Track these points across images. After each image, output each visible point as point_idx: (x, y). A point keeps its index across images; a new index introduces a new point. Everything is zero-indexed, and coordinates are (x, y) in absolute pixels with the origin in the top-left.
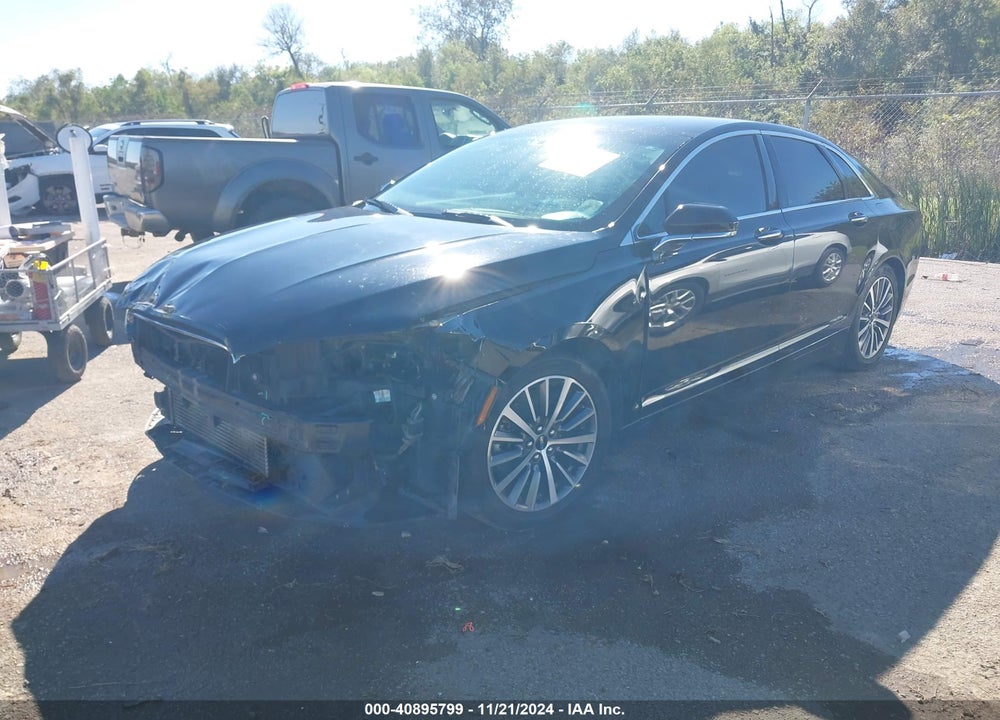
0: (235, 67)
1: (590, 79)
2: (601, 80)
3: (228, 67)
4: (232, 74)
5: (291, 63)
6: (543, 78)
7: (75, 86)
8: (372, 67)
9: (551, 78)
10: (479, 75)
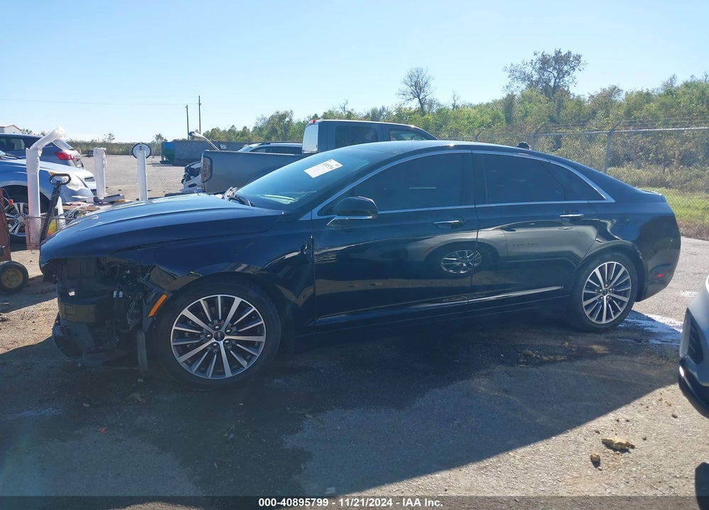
0: (383, 109)
1: (628, 113)
2: (636, 114)
3: (379, 108)
4: (381, 113)
5: (419, 105)
6: (595, 113)
7: (288, 122)
8: (474, 108)
9: (600, 113)
10: (546, 112)
